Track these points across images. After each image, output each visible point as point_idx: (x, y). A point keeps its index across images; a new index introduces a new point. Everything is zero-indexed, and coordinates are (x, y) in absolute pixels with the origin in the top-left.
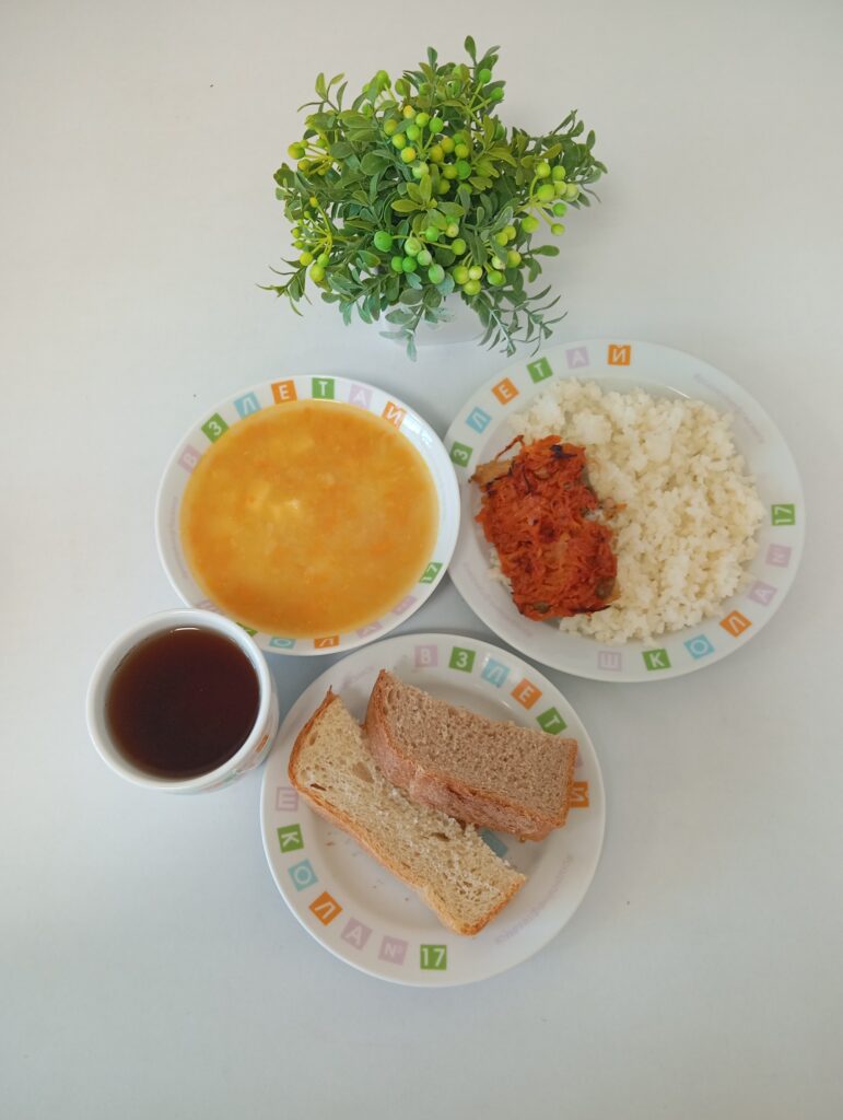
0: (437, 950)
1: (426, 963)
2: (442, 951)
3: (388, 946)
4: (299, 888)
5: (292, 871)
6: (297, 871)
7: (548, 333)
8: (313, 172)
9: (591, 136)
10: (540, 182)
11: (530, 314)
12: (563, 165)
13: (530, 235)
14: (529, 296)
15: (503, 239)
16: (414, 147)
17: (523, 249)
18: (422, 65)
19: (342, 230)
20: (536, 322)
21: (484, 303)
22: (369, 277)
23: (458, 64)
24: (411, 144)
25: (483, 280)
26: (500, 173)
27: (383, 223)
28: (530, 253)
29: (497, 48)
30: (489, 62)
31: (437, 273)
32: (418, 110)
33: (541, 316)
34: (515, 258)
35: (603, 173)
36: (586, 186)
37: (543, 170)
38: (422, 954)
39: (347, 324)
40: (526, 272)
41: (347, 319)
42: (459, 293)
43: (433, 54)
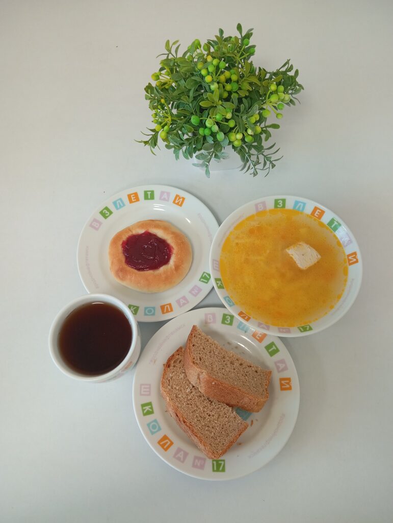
0: (220, 462)
1: (215, 469)
2: (223, 463)
3: (197, 461)
4: (153, 433)
5: (148, 425)
6: (151, 425)
7: (273, 166)
8: (163, 87)
9: (297, 72)
10: (272, 93)
11: (265, 156)
12: (283, 85)
13: (266, 118)
14: (264, 148)
15: (253, 120)
16: (211, 75)
17: (263, 125)
18: (216, 36)
19: (176, 115)
20: (268, 160)
21: (243, 151)
22: (188, 137)
23: (233, 36)
24: (210, 74)
25: (243, 140)
26: (252, 89)
27: (195, 111)
28: (266, 127)
29: (252, 29)
30: (248, 36)
31: (221, 136)
32: (214, 58)
33: (270, 158)
34: (259, 129)
35: (302, 90)
36: (293, 95)
37: (273, 87)
38: (213, 464)
39: (177, 160)
40: (263, 136)
41: (177, 157)
42: (231, 146)
43: (221, 32)
